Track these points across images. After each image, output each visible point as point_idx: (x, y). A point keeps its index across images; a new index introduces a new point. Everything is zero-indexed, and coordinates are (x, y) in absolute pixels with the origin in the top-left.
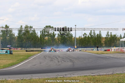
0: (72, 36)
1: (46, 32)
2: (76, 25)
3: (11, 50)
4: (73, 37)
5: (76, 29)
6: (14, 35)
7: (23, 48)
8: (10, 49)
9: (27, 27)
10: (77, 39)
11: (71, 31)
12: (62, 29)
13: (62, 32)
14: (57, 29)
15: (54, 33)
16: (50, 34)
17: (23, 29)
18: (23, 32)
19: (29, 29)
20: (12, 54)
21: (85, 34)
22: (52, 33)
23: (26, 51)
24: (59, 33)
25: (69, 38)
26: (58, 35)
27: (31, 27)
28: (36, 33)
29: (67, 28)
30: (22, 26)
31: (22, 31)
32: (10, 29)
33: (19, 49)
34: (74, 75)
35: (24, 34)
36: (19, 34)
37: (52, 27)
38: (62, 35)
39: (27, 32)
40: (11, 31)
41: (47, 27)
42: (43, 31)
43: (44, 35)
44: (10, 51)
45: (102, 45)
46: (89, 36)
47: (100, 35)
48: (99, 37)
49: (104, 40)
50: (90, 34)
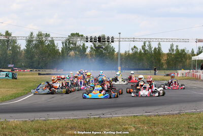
0: (114, 50)
1: (72, 43)
2: (119, 33)
3: (14, 72)
4: (115, 53)
5: (121, 40)
6: (20, 48)
7: (34, 70)
8: (13, 70)
9: (41, 35)
10: (121, 55)
11: (112, 42)
12: (98, 39)
13: (98, 44)
14: (89, 40)
15: (84, 45)
16: (78, 47)
17: (34, 39)
18: (34, 42)
19: (44, 39)
20: (16, 79)
21: (135, 47)
22: (82, 45)
23: (39, 74)
24: (93, 45)
25: (109, 53)
26: (92, 48)
27: (47, 35)
28: (56, 45)
29: (106, 37)
30: (32, 33)
31: (32, 41)
32: (14, 38)
33: (27, 71)
34: (116, 114)
35: (36, 46)
36: (28, 46)
37: (82, 36)
38: (98, 48)
39: (41, 42)
40: (14, 41)
41: (73, 35)
42: (66, 41)
43: (69, 48)
44: (13, 74)
45: (162, 67)
46: (141, 51)
47: (159, 49)
48: (158, 53)
49: (165, 58)
50: (143, 47)
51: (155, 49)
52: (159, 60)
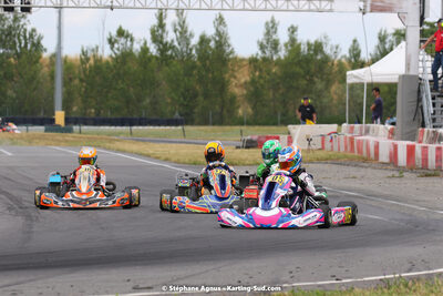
0: (37, 46)
4: (45, 55)
10: (68, 66)
21: (121, 33)
25: (19, 56)
45: (232, 112)
46: (145, 50)
47: (222, 41)
48: (215, 56)
49: (244, 76)
50: (157, 34)
51: (204, 40)
52: (222, 86)
